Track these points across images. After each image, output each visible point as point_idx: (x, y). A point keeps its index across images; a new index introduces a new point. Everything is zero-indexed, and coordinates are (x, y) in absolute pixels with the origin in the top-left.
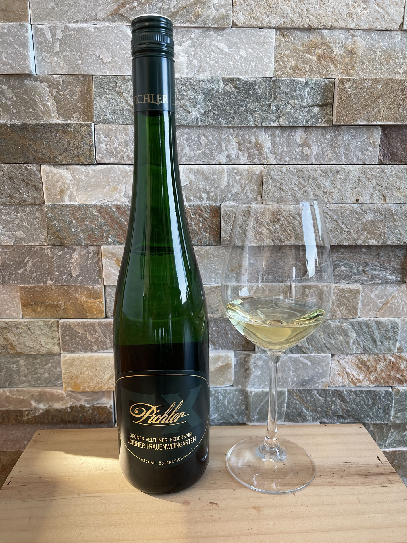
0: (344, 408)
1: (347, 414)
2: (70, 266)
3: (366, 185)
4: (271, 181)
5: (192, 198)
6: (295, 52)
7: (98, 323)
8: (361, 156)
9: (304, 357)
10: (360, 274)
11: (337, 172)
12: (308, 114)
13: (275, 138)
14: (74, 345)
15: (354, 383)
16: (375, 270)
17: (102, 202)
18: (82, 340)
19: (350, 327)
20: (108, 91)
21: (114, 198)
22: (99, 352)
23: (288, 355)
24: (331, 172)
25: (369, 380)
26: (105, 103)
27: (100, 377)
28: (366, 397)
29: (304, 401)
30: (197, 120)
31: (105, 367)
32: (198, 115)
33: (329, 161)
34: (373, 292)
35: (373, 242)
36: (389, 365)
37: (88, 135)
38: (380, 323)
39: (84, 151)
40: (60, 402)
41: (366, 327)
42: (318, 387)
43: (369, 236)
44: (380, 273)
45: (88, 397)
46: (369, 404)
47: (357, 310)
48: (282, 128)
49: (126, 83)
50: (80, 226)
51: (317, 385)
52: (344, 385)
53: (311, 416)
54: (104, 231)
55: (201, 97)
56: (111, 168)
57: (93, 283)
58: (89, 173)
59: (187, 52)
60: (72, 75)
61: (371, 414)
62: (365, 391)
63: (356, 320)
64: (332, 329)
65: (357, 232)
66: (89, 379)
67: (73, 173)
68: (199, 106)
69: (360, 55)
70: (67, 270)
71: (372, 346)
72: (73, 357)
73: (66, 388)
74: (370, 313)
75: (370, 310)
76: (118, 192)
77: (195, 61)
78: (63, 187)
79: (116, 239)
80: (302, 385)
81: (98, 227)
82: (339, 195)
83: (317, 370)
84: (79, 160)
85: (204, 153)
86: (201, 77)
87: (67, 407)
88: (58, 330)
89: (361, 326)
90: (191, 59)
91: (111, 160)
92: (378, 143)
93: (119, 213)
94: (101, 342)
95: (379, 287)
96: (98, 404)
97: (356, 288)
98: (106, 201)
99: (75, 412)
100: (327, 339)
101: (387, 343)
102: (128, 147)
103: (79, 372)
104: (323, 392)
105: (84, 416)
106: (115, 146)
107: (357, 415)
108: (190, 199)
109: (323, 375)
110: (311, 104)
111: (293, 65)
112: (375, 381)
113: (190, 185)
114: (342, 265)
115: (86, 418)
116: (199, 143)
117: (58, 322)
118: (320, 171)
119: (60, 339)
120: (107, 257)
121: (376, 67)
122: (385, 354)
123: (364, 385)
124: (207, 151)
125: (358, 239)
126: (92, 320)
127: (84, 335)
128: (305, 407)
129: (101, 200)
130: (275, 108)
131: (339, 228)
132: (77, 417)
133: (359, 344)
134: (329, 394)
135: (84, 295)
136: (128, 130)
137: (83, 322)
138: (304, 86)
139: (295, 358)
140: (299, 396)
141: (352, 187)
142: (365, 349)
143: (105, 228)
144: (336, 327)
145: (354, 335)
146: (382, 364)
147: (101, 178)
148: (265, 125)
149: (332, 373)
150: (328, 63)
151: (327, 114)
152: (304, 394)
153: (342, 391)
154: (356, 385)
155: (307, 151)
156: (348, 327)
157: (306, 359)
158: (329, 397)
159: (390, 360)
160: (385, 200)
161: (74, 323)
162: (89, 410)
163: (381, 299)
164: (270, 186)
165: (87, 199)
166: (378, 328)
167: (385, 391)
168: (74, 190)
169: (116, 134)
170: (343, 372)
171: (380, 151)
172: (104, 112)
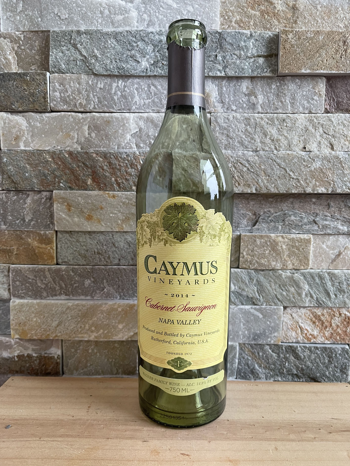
0: (298, 366)
1: (302, 372)
2: (23, 211)
3: (312, 133)
4: (218, 129)
5: (142, 145)
6: (240, 8)
7: (48, 268)
8: (306, 105)
9: (255, 309)
10: (311, 224)
11: (284, 120)
12: (253, 64)
13: (222, 88)
14: (24, 291)
15: (309, 339)
16: (326, 220)
17: (55, 148)
18: (32, 286)
19: (302, 278)
20: (63, 43)
21: (67, 145)
22: (48, 298)
23: (239, 307)
24: (278, 120)
25: (324, 336)
26: (61, 54)
27: (48, 324)
28: (322, 355)
29: (256, 357)
30: (147, 70)
31: (53, 314)
32: (148, 66)
33: (276, 110)
34: (325, 243)
35: (322, 190)
36: (344, 320)
37: (43, 83)
38: (333, 274)
39: (39, 99)
40: (8, 351)
41: (318, 278)
42: (270, 342)
43: (317, 184)
44: (331, 223)
45: (36, 346)
46: (325, 363)
47: (308, 260)
48: (229, 78)
49: (80, 36)
50: (34, 171)
51: (269, 339)
52: (298, 341)
53: (264, 373)
54: (57, 176)
55: (150, 48)
56: (65, 115)
57: (44, 229)
58: (43, 120)
59: (138, 9)
60: (32, 32)
61: (327, 373)
62: (321, 348)
63: (308, 270)
64: (284, 280)
65: (306, 179)
66: (37, 326)
67: (29, 120)
68: (148, 56)
69: (302, 10)
70: (20, 215)
71: (326, 298)
72: (21, 302)
73: (14, 336)
74: (322, 264)
75: (322, 261)
76: (70, 139)
77: (145, 16)
78: (19, 134)
79: (68, 184)
80: (254, 339)
81: (51, 172)
82: (286, 142)
83: (268, 323)
84: (34, 107)
85: (153, 101)
86: (150, 29)
87: (14, 356)
88: (9, 275)
89: (313, 277)
90: (141, 14)
91: (65, 107)
92: (323, 92)
93: (71, 159)
94: (51, 288)
95: (331, 238)
96: (46, 353)
97: (307, 238)
98: (59, 147)
99: (23, 361)
100: (278, 290)
101: (341, 296)
102: (81, 95)
103: (28, 318)
104: (276, 347)
105: (31, 365)
106: (68, 94)
107: (312, 374)
108: (140, 146)
109: (275, 329)
110: (256, 54)
111: (238, 19)
112: (331, 337)
113: (140, 133)
114: (292, 214)
115: (33, 368)
116: (149, 93)
117: (9, 267)
118: (267, 120)
119: (11, 284)
120: (59, 202)
121: (317, 21)
122: (340, 308)
123: (319, 342)
124: (156, 100)
125: (306, 187)
126: (42, 266)
127: (34, 281)
128: (257, 363)
129: (55, 147)
130: (221, 59)
131: (288, 175)
132: (24, 367)
133: (312, 297)
134: (282, 349)
135: (36, 241)
136: (81, 79)
137: (34, 267)
138: (249, 38)
139: (245, 309)
140: (251, 351)
141: (299, 135)
142: (319, 302)
143: (57, 173)
144: (287, 277)
145: (307, 287)
146: (337, 319)
147: (55, 124)
148: (212, 75)
149: (284, 328)
150: (272, 18)
151: (271, 64)
152: (256, 349)
153: (295, 347)
154: (310, 341)
155: (253, 100)
156: (300, 278)
157: (258, 311)
158: (282, 353)
159: (345, 315)
160: (332, 149)
161: (25, 268)
162: (36, 360)
163: (333, 250)
164: (218, 133)
165: (41, 145)
166: (331, 279)
167: (341, 348)
168: (29, 136)
169: (70, 83)
170: (296, 326)
171: (325, 100)
172: (58, 62)
